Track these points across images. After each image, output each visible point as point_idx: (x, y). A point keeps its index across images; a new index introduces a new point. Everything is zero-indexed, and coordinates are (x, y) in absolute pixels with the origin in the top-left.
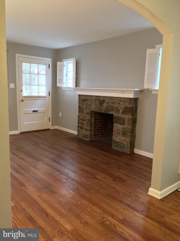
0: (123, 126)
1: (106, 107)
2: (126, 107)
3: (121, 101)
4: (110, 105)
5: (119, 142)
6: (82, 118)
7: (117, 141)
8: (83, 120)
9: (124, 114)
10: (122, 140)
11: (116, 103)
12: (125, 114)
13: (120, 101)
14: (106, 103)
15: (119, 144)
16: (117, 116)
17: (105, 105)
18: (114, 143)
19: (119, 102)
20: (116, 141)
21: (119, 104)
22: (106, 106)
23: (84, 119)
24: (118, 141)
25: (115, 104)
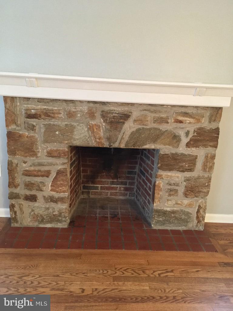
0: (188, 174)
1: (133, 133)
2: (200, 129)
3: (186, 114)
4: (148, 127)
5: (173, 212)
6: (32, 168)
7: (168, 209)
8: (35, 176)
9: (193, 147)
10: (184, 206)
11: (169, 121)
12: (197, 147)
13: (183, 116)
14: (135, 121)
15: (173, 215)
16: (172, 154)
17: (129, 127)
18: (159, 215)
19: (180, 118)
20: (166, 211)
21: (181, 122)
22: (134, 129)
23: (39, 171)
24: (172, 209)
25: (168, 123)
